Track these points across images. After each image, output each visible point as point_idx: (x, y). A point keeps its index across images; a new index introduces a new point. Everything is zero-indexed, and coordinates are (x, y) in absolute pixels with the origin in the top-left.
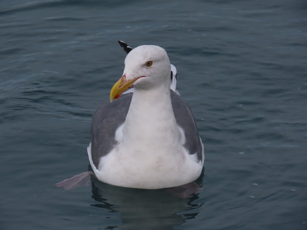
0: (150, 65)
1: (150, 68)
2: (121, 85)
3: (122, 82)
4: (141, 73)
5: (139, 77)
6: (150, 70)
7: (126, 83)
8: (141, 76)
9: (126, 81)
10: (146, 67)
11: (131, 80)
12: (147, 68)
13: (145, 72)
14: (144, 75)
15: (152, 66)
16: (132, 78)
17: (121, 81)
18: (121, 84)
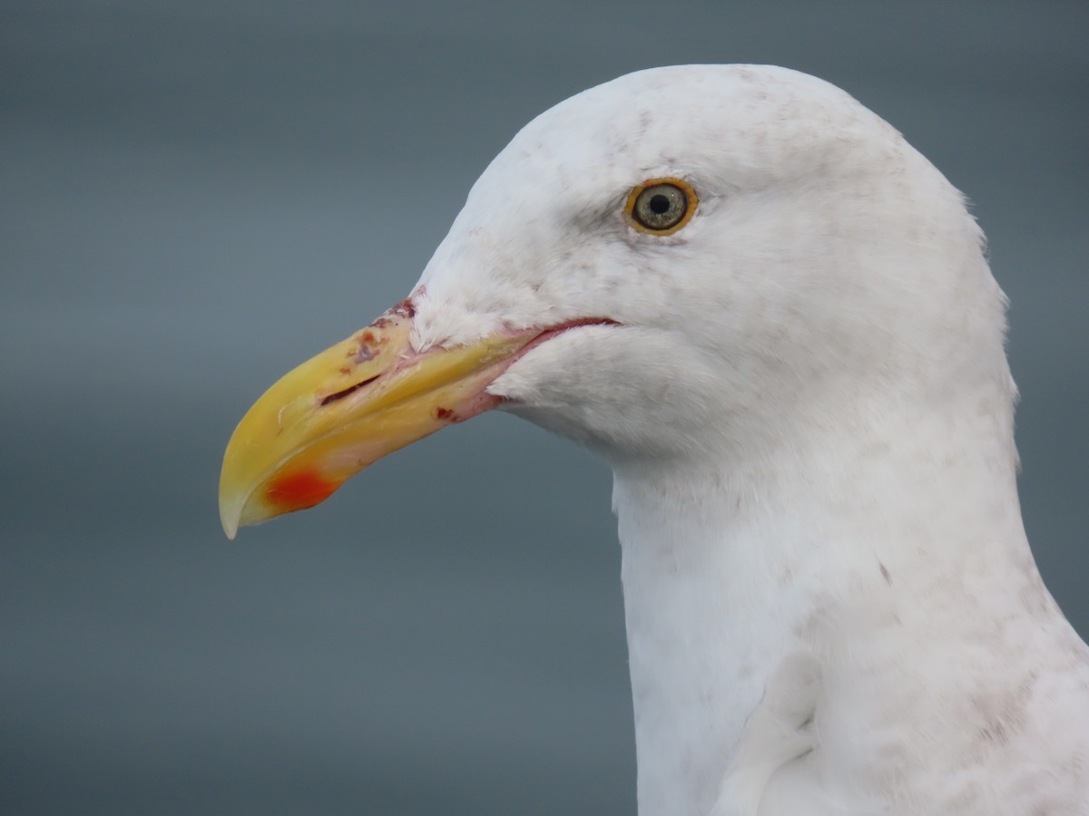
0: (672, 215)
1: (672, 245)
2: (345, 383)
3: (359, 362)
4: (572, 294)
5: (549, 319)
6: (660, 263)
7: (406, 374)
8: (573, 314)
9: (412, 350)
10: (632, 233)
11: (460, 346)
12: (633, 247)
13: (614, 284)
14: (601, 312)
15: (689, 231)
16: (477, 328)
17: (358, 347)
18: (346, 371)
